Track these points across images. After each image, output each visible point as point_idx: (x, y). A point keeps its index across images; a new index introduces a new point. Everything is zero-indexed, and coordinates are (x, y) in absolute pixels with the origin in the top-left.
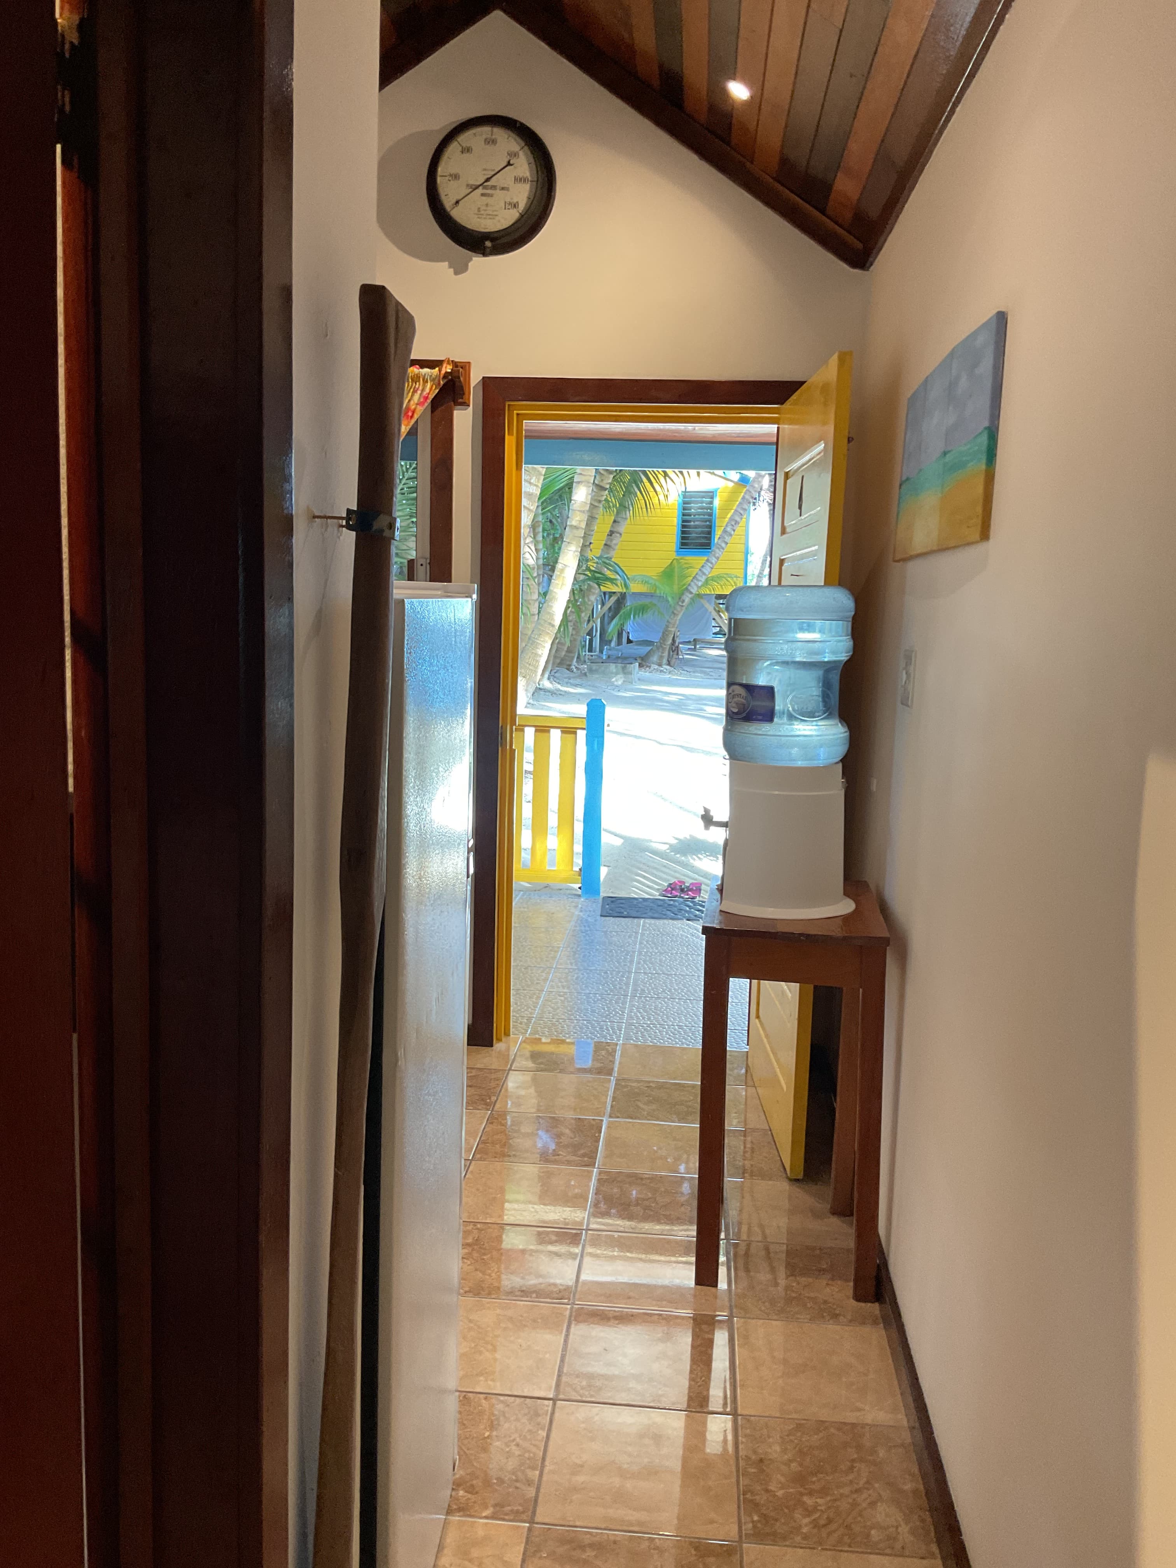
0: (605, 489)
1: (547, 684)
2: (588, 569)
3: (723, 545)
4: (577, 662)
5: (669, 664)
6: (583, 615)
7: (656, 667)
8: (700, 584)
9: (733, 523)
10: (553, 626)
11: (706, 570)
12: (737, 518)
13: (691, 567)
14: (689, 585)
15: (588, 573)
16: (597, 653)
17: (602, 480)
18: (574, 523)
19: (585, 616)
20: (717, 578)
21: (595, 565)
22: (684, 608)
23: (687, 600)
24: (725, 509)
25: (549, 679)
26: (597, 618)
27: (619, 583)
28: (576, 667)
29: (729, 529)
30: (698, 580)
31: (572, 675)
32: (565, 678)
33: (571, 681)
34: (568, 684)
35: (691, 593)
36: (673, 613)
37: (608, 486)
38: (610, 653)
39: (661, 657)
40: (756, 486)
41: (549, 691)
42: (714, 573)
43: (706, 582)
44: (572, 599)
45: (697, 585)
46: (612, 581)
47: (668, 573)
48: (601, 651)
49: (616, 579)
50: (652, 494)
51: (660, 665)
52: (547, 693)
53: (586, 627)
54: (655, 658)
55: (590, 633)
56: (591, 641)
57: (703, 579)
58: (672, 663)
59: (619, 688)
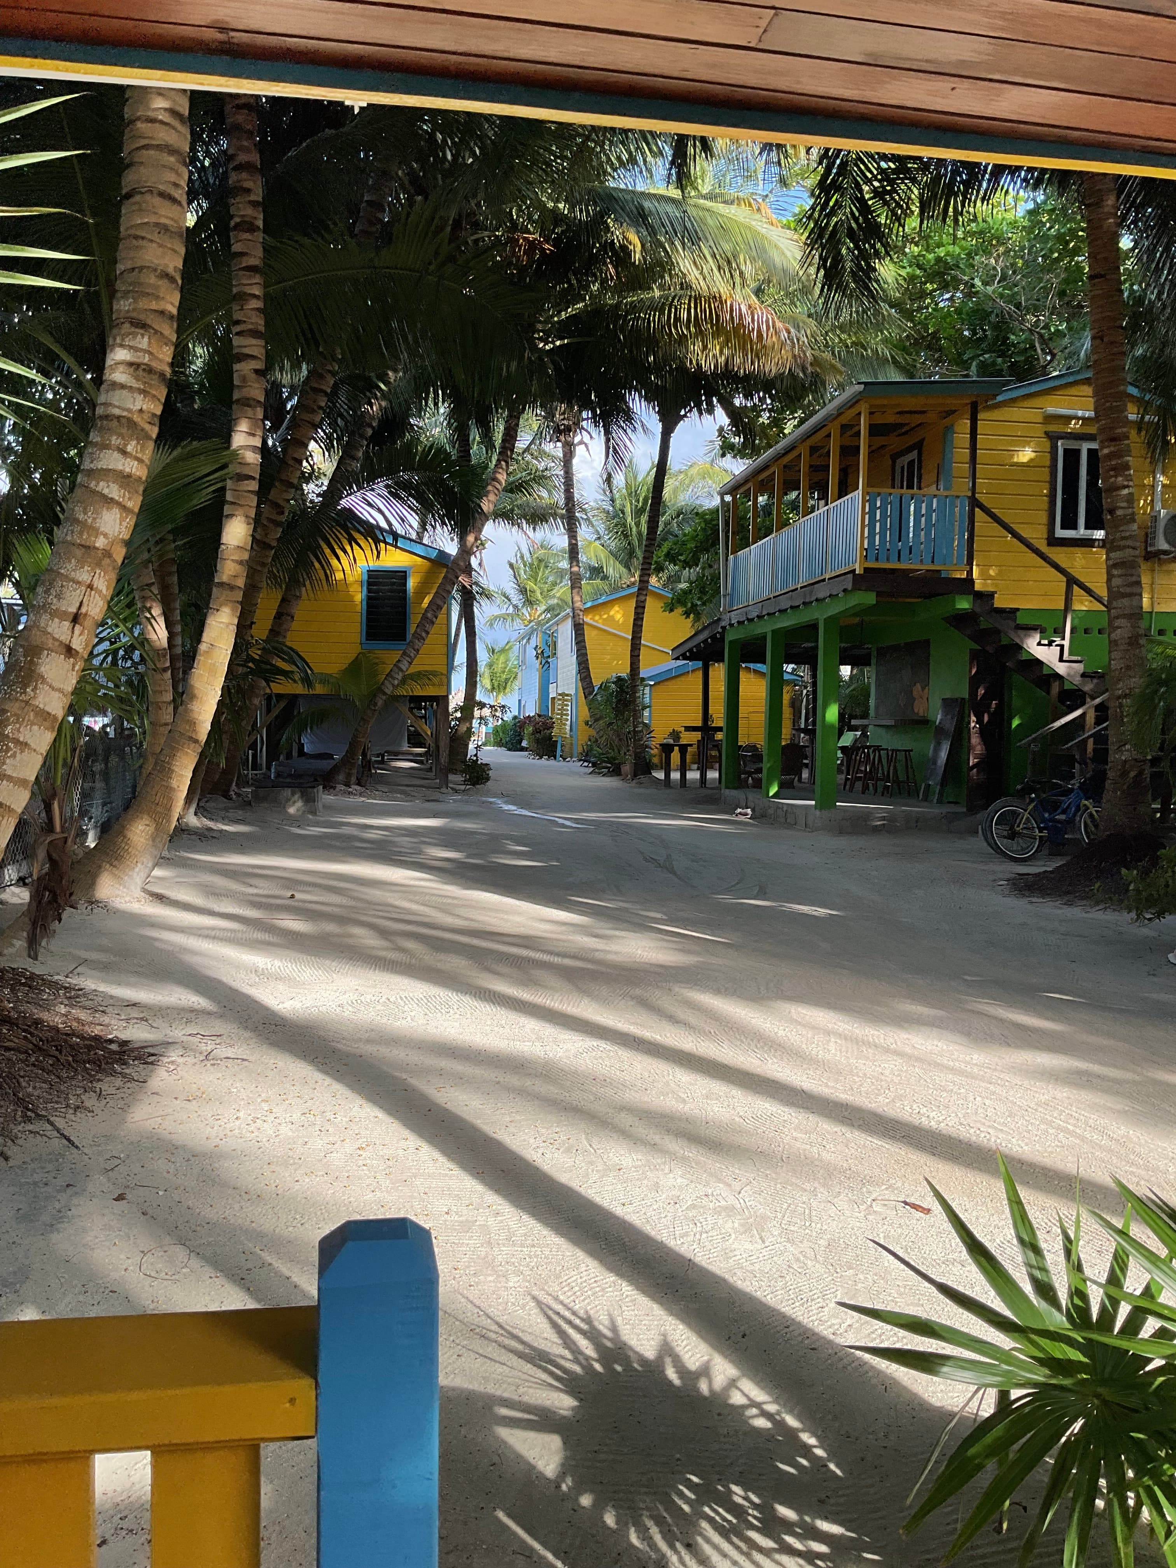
0: (272, 548)
1: (193, 820)
2: (251, 659)
3: (424, 634)
4: (237, 785)
5: (359, 784)
6: (244, 723)
7: (343, 788)
8: (396, 682)
9: (435, 608)
10: (196, 741)
11: (404, 666)
12: (439, 602)
13: (384, 663)
14: (383, 683)
15: (250, 665)
16: (264, 770)
17: (266, 535)
18: (225, 578)
19: (246, 725)
20: (418, 677)
21: (259, 652)
22: (377, 713)
23: (380, 703)
24: (421, 593)
25: (196, 814)
26: (262, 727)
27: (297, 677)
28: (236, 793)
29: (429, 615)
30: (394, 679)
31: (229, 804)
32: (221, 810)
33: (230, 815)
34: (225, 819)
35: (385, 694)
36: (363, 719)
37: (274, 544)
38: (280, 768)
39: (349, 775)
40: (462, 564)
41: (196, 833)
42: (412, 670)
43: (403, 681)
44: (228, 701)
45: (393, 685)
46: (286, 674)
47: (355, 668)
48: (269, 768)
49: (292, 672)
50: (334, 562)
51: (348, 785)
52: (193, 837)
53: (248, 740)
54: (341, 777)
55: (253, 746)
56: (255, 756)
57: (400, 676)
58: (363, 782)
59: (296, 821)
